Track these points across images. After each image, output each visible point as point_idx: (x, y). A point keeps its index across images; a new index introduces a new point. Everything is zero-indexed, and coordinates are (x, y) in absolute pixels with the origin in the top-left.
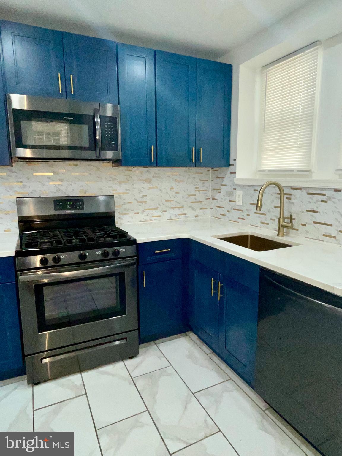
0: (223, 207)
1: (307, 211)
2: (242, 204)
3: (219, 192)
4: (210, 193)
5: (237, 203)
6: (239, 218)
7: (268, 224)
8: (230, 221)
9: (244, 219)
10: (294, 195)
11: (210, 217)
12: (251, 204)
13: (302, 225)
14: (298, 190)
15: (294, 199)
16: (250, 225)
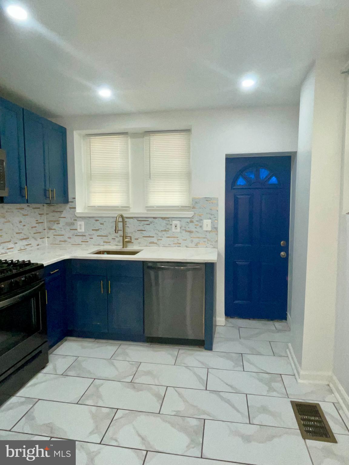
0: (63, 235)
1: (138, 231)
2: (84, 231)
3: (57, 224)
4: (46, 225)
5: (79, 230)
6: (82, 242)
7: (110, 242)
8: (72, 245)
9: (88, 242)
10: (128, 222)
11: (46, 245)
12: (93, 230)
13: (135, 239)
14: (131, 219)
15: (128, 224)
16: (94, 245)
